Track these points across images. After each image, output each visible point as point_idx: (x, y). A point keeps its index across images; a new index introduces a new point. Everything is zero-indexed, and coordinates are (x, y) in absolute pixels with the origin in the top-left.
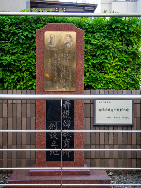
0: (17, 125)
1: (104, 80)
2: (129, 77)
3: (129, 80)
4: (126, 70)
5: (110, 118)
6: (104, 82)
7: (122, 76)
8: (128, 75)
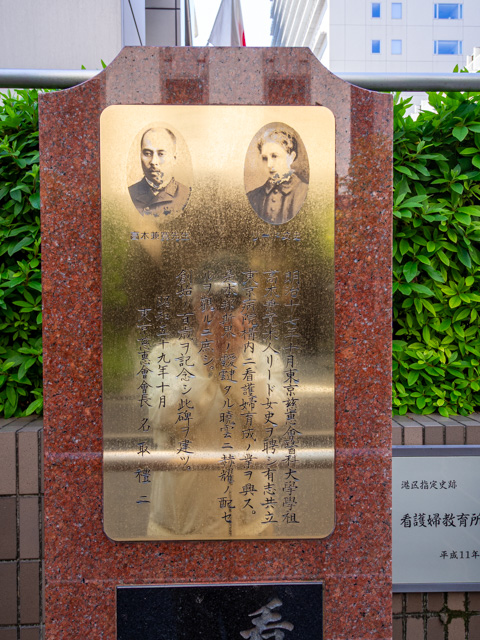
0: (18, 598)
1: (409, 371)
5: (454, 555)
6: (412, 380)
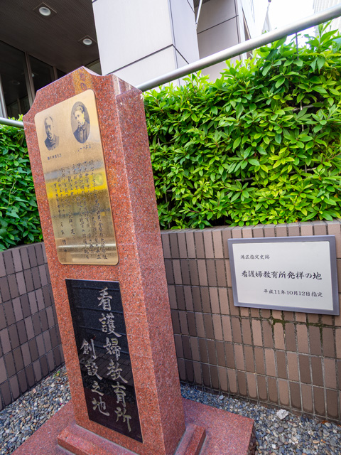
1: (257, 203)
2: (323, 187)
3: (323, 195)
4: (312, 173)
5: (271, 292)
6: (258, 207)
7: (303, 189)
8: (319, 183)
